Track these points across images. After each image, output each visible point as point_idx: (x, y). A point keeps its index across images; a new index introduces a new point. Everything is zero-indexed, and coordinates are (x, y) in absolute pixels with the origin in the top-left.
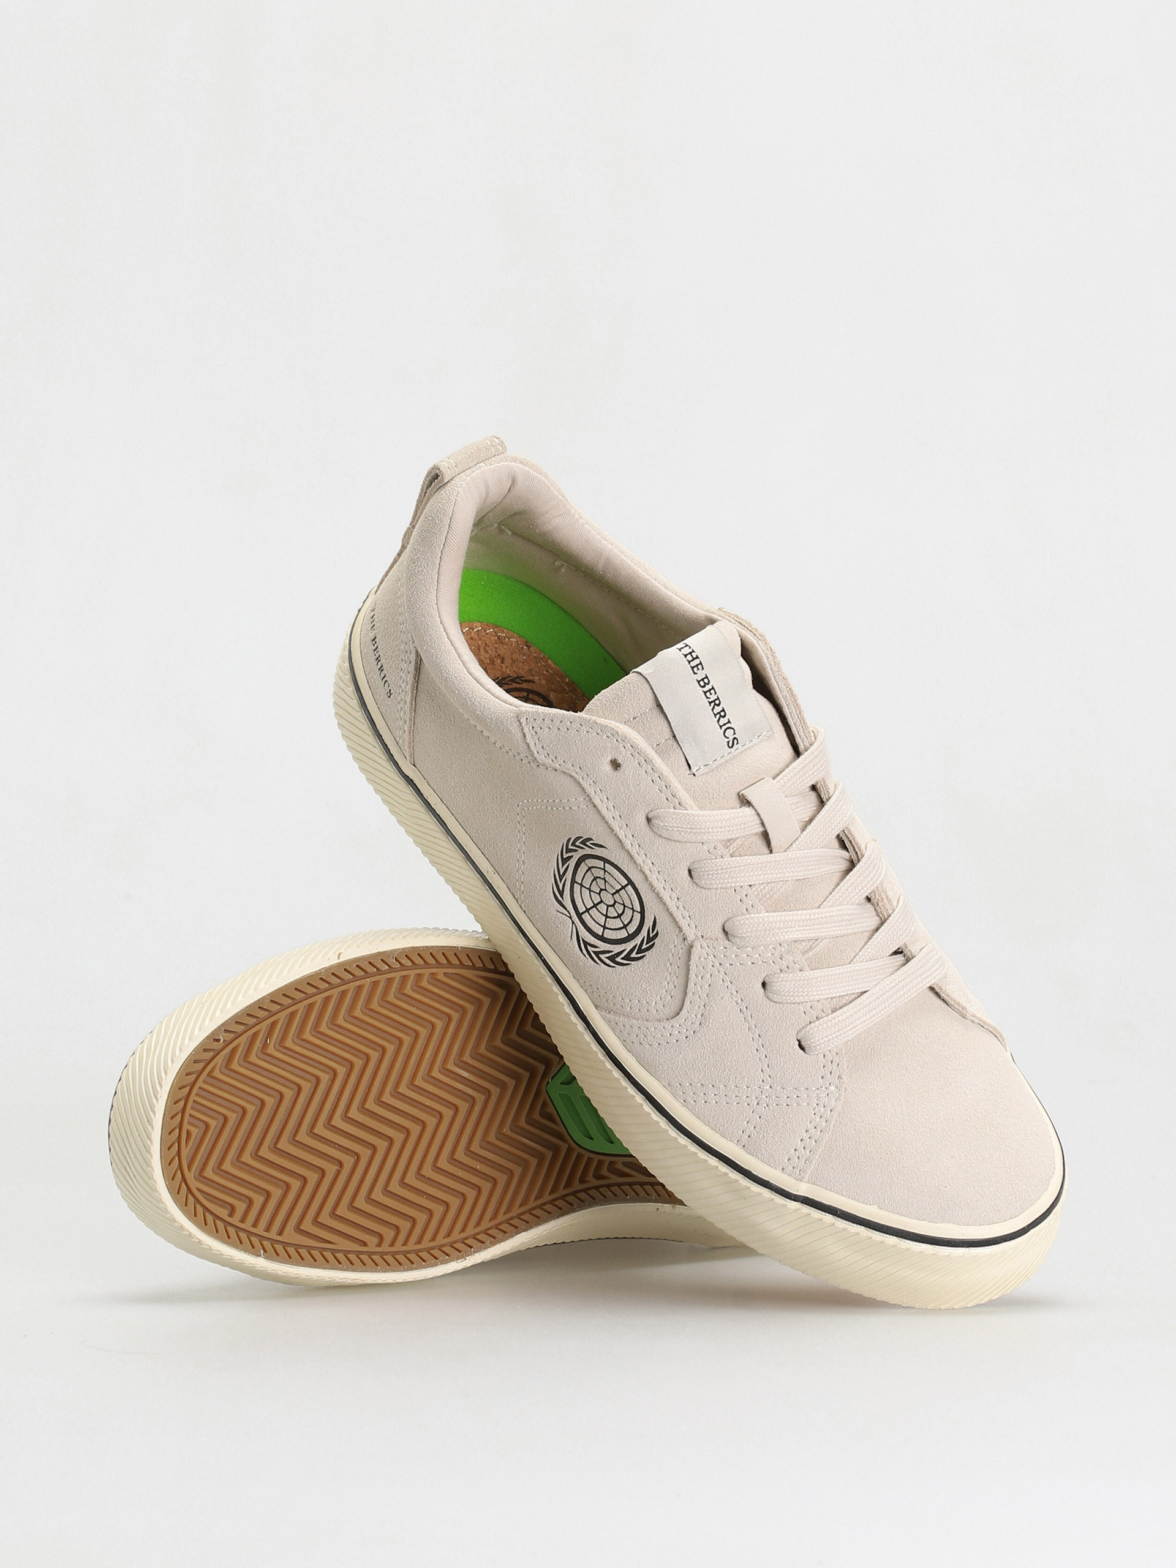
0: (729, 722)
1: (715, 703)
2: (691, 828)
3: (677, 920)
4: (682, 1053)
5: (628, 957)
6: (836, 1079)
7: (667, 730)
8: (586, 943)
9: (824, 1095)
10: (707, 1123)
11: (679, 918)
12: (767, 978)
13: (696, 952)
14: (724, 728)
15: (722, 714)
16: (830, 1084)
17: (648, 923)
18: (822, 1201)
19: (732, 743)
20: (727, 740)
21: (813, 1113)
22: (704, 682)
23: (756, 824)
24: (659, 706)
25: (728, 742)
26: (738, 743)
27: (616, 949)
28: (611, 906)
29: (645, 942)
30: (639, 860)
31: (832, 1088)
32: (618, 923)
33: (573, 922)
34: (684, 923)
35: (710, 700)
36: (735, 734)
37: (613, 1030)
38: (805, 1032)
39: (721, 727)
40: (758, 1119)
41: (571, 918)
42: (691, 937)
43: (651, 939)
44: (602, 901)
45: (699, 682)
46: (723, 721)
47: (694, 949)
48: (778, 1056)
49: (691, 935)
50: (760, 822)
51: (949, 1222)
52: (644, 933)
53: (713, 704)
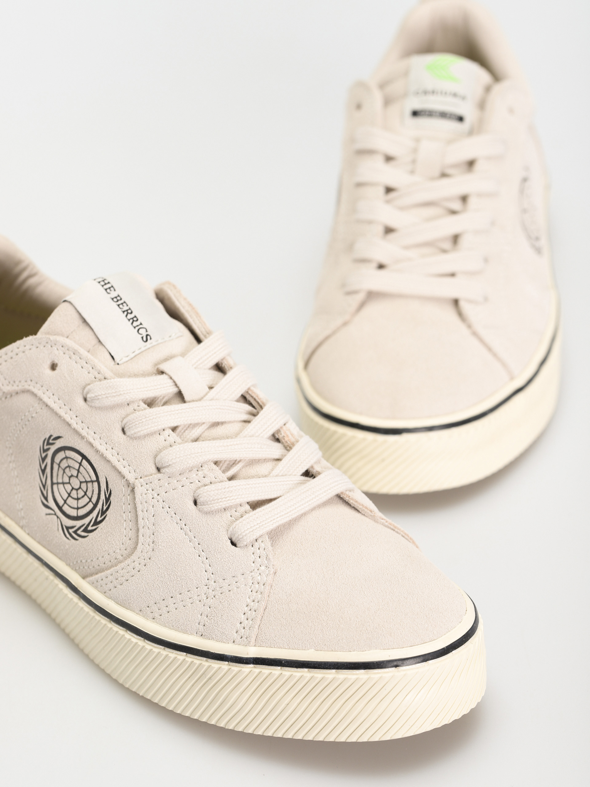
0: (141, 324)
1: (128, 312)
2: (116, 392)
3: (120, 470)
4: (144, 579)
5: (97, 523)
6: (265, 560)
7: (92, 337)
8: (68, 528)
9: (257, 575)
10: (172, 627)
11: (121, 468)
12: (195, 495)
13: (138, 490)
14: (137, 328)
15: (135, 319)
16: (260, 566)
17: (103, 486)
18: (269, 657)
19: (147, 338)
20: (141, 336)
21: (250, 590)
22: (117, 299)
23: (170, 386)
24: (85, 321)
25: (142, 338)
26: (151, 339)
27: (86, 521)
28: (75, 489)
29: (105, 504)
30: (84, 433)
31: (263, 568)
32: (86, 499)
33: (58, 517)
34: (125, 471)
35: (123, 310)
36: (147, 331)
37: (96, 587)
38: (233, 529)
39: (135, 327)
40: (209, 609)
41: (55, 514)
42: (132, 480)
43: (108, 499)
44: (69, 483)
45: (113, 299)
46: (135, 324)
47: (136, 488)
48: (215, 554)
49: (131, 477)
50: (174, 384)
51: (376, 648)
52: (103, 497)
53: (126, 313)
